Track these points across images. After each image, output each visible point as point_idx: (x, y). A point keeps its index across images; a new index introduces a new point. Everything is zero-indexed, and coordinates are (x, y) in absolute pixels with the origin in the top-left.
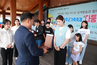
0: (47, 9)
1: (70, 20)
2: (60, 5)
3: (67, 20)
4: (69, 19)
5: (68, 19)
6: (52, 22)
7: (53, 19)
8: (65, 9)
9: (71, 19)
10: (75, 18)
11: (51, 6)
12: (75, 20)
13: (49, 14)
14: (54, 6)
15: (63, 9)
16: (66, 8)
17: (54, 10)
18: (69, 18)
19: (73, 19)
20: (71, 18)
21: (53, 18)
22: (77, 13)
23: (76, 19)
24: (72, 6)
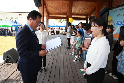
7: (112, 22)
11: (112, 7)
14: (115, 6)
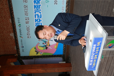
0: (20, 59)
1: (39, 15)
2: (12, 35)
3: (38, 20)
4: (37, 16)
5: (37, 18)
6: (43, 47)
8: (20, 25)
9: (37, 13)
10: (35, 7)
12: (38, 7)
13: (30, 55)
14: (15, 47)
15: (20, 28)
16: (19, 22)
17: (22, 44)
18: (35, 17)
19: (37, 10)
20: (35, 13)
21: (37, 46)
22: (26, 4)
23: (35, 4)
24: (14, 13)
